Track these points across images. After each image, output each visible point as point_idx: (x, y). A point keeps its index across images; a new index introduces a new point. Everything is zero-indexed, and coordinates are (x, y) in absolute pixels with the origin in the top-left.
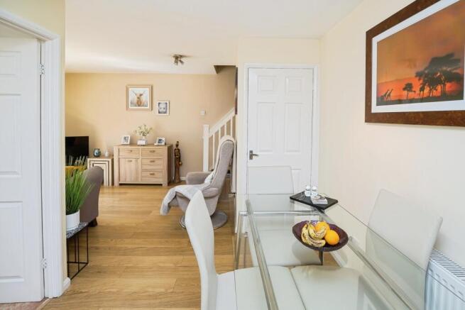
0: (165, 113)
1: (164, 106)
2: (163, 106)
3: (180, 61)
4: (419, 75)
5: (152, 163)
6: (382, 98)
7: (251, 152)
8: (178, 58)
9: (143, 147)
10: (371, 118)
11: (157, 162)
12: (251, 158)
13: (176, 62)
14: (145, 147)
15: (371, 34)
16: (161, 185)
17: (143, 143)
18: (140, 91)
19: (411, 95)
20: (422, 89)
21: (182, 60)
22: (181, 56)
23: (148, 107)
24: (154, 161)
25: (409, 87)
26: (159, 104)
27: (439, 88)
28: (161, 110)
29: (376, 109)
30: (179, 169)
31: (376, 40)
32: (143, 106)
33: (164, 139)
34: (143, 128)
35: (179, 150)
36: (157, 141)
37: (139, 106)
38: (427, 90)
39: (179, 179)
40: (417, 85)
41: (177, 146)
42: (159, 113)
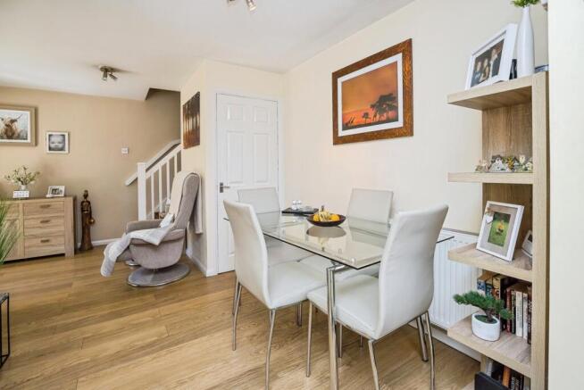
0: (62, 149)
1: (60, 139)
2: (57, 140)
3: (111, 75)
4: (373, 106)
5: (46, 225)
6: (347, 124)
7: (221, 184)
8: (108, 71)
9: (24, 201)
10: (338, 141)
11: (54, 222)
12: (221, 190)
13: (105, 76)
14: (28, 201)
15: (336, 75)
16: (63, 255)
17: (26, 194)
18: (13, 114)
19: (368, 121)
20: (375, 116)
21: (114, 74)
22: (113, 70)
23: (29, 140)
24: (47, 222)
25: (366, 115)
26: (50, 136)
27: (385, 115)
28: (52, 146)
29: (342, 133)
30: (89, 229)
31: (340, 80)
32: (18, 137)
33: (62, 188)
34: (22, 172)
35: (89, 203)
36: (50, 191)
37: (9, 137)
38: (378, 116)
39: (90, 244)
40: (371, 113)
41: (86, 196)
42: (50, 149)
